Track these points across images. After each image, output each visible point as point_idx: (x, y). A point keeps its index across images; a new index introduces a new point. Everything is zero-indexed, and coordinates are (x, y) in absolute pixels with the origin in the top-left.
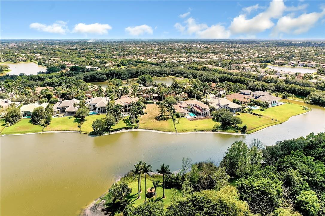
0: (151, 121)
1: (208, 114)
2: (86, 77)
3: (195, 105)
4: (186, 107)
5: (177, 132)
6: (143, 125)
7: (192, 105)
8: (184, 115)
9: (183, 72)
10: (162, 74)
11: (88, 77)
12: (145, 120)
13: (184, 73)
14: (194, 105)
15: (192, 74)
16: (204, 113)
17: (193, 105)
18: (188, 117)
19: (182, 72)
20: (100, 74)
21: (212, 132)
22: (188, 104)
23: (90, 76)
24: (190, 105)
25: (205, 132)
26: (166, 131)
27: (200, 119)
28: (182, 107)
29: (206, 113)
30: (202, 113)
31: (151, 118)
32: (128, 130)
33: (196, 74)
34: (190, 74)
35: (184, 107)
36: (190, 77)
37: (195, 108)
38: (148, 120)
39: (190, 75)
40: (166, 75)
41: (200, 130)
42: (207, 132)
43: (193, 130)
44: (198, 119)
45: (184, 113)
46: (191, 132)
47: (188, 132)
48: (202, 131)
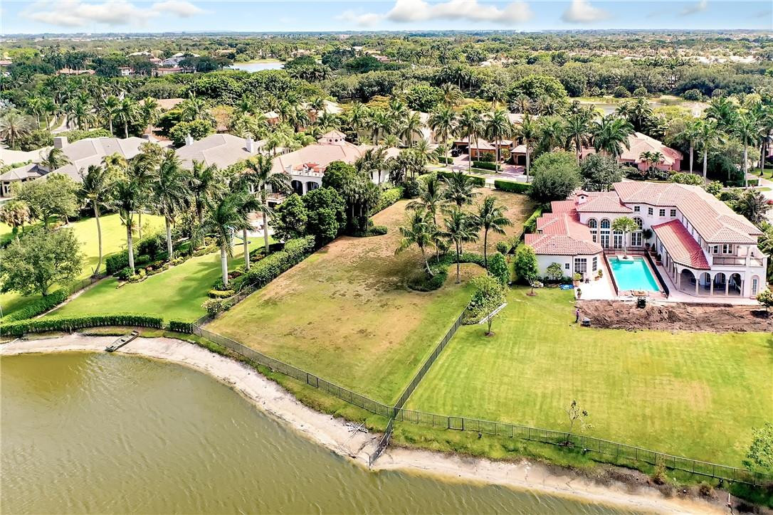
1: (747, 288)
3: (673, 213)
4: (612, 217)
6: (257, 311)
7: (651, 212)
8: (569, 273)
9: (713, 82)
10: (632, 89)
13: (717, 87)
14: (662, 213)
16: (712, 275)
17: (656, 211)
18: (595, 290)
19: (711, 84)
22: (623, 204)
24: (637, 209)
26: (320, 408)
27: (672, 318)
28: (584, 218)
29: (737, 278)
30: (697, 275)
34: (742, 87)
35: (599, 218)
40: (648, 92)
41: (607, 455)
42: (667, 494)
43: (546, 442)
44: (656, 316)
45: (571, 261)
46: (517, 461)
47: (489, 459)
48: (619, 478)
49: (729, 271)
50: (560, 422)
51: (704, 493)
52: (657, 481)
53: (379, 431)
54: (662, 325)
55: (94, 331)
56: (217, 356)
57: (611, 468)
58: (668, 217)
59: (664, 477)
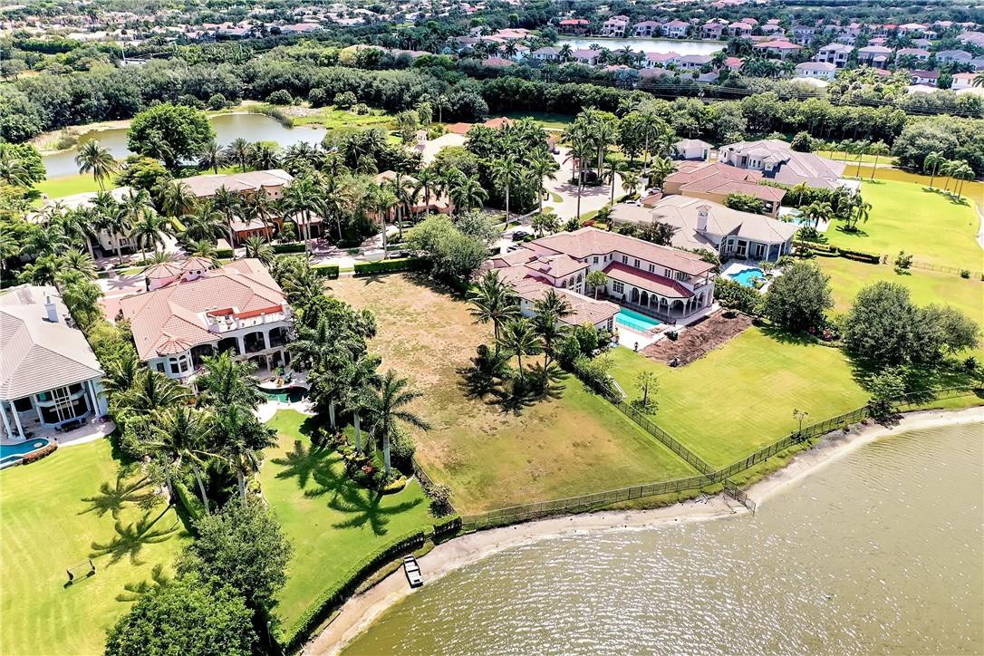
1: (706, 302)
4: (576, 275)
5: (732, 495)
7: (596, 261)
13: (308, 86)
14: (605, 259)
16: (692, 298)
17: (601, 259)
19: (298, 82)
21: (881, 432)
22: (577, 260)
24: (585, 261)
25: (855, 439)
30: (685, 301)
35: (569, 278)
36: (344, 102)
39: (341, 91)
40: (227, 98)
41: (818, 430)
43: (791, 443)
46: (793, 460)
49: (700, 293)
51: (865, 424)
52: (846, 430)
53: (721, 491)
54: (705, 346)
55: (365, 584)
57: (826, 436)
58: (609, 262)
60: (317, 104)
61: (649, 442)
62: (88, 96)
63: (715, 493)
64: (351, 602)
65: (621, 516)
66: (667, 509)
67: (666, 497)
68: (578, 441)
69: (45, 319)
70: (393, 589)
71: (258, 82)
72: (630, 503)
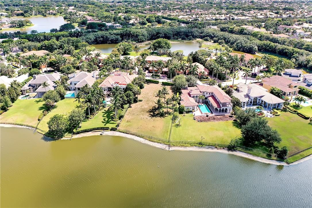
0: (141, 116)
1: (228, 111)
2: (97, 38)
3: (212, 94)
4: (198, 95)
5: (169, 146)
6: (127, 123)
7: (207, 94)
8: (191, 110)
10: (187, 36)
11: (99, 38)
12: (134, 114)
13: (215, 37)
14: (210, 94)
15: (225, 38)
16: (222, 109)
17: (208, 93)
18: (197, 113)
19: (213, 35)
20: (114, 34)
21: (225, 152)
22: (201, 92)
23: (102, 37)
24: (204, 93)
25: (215, 150)
26: (154, 142)
27: (214, 119)
28: (192, 96)
29: (226, 109)
30: (218, 109)
31: (143, 110)
32: (100, 133)
33: (229, 39)
35: (195, 96)
36: (221, 42)
37: (211, 99)
38: (137, 115)
39: (222, 39)
40: (193, 37)
41: (208, 144)
42: (218, 149)
43: (197, 144)
44: (211, 119)
45: (192, 107)
46: (193, 147)
47: (188, 147)
48: (210, 148)
49: (225, 108)
50: (199, 140)
51: (223, 148)
52: (216, 147)
53: (168, 144)
54: (212, 120)
55: (94, 131)
56: (126, 134)
57: (208, 146)
58: (211, 95)
59: (217, 147)
60: (215, 42)
61: (167, 132)
62: (160, 34)
63: (166, 144)
64: (90, 132)
65: (144, 140)
66: (154, 143)
67: (155, 141)
68: (155, 126)
69: (92, 77)
70: (98, 133)
71: (203, 34)
72: (148, 139)
